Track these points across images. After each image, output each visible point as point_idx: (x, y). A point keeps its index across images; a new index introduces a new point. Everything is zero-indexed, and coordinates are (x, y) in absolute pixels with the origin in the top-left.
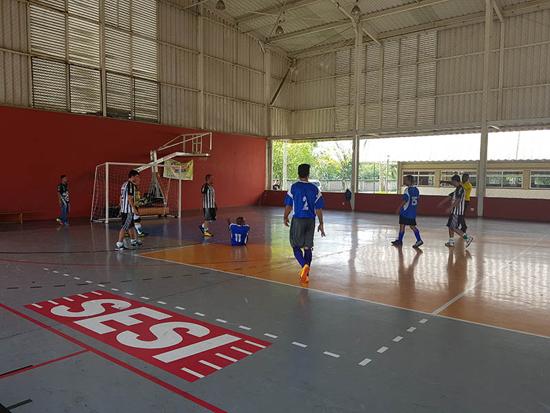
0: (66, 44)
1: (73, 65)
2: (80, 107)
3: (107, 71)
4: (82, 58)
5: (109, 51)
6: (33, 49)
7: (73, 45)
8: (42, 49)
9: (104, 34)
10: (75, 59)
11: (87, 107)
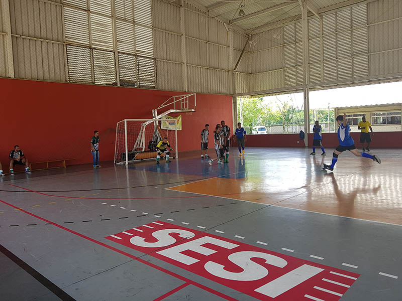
0: (90, 34)
1: (95, 49)
2: (102, 80)
3: (119, 53)
4: (101, 44)
5: (119, 38)
6: (67, 39)
7: (95, 35)
8: (73, 38)
9: (115, 25)
10: (96, 45)
11: (106, 79)
